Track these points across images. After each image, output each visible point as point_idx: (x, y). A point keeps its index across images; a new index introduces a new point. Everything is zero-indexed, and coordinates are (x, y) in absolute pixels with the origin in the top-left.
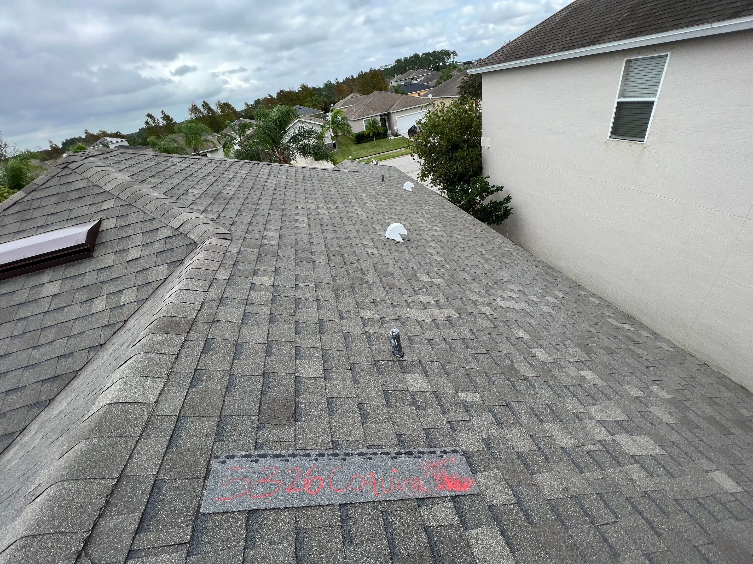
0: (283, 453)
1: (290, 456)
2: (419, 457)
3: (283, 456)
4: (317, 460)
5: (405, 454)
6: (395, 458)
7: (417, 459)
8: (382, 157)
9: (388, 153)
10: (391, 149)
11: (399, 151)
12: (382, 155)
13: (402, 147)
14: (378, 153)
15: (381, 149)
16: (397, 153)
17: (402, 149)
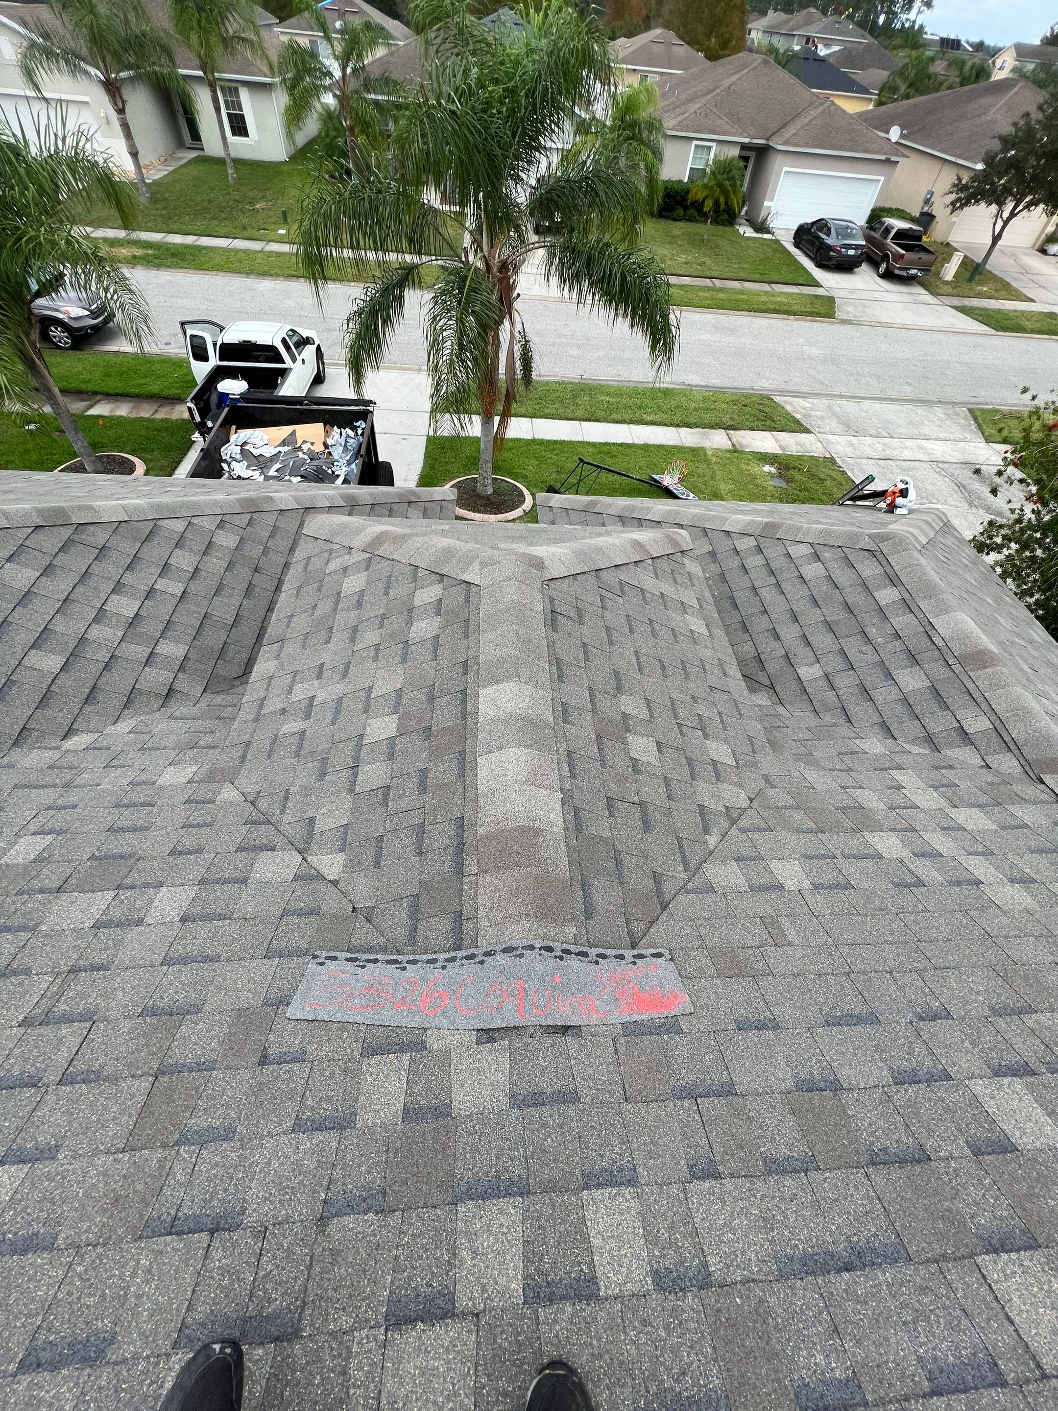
0: (399, 958)
1: (408, 962)
2: (597, 963)
3: (400, 963)
4: (444, 968)
5: (577, 954)
6: (561, 958)
7: (593, 966)
8: (721, 295)
9: (736, 285)
10: (744, 276)
11: (766, 293)
12: (721, 290)
13: (775, 278)
14: (708, 274)
15: (717, 264)
16: (764, 299)
17: (773, 286)
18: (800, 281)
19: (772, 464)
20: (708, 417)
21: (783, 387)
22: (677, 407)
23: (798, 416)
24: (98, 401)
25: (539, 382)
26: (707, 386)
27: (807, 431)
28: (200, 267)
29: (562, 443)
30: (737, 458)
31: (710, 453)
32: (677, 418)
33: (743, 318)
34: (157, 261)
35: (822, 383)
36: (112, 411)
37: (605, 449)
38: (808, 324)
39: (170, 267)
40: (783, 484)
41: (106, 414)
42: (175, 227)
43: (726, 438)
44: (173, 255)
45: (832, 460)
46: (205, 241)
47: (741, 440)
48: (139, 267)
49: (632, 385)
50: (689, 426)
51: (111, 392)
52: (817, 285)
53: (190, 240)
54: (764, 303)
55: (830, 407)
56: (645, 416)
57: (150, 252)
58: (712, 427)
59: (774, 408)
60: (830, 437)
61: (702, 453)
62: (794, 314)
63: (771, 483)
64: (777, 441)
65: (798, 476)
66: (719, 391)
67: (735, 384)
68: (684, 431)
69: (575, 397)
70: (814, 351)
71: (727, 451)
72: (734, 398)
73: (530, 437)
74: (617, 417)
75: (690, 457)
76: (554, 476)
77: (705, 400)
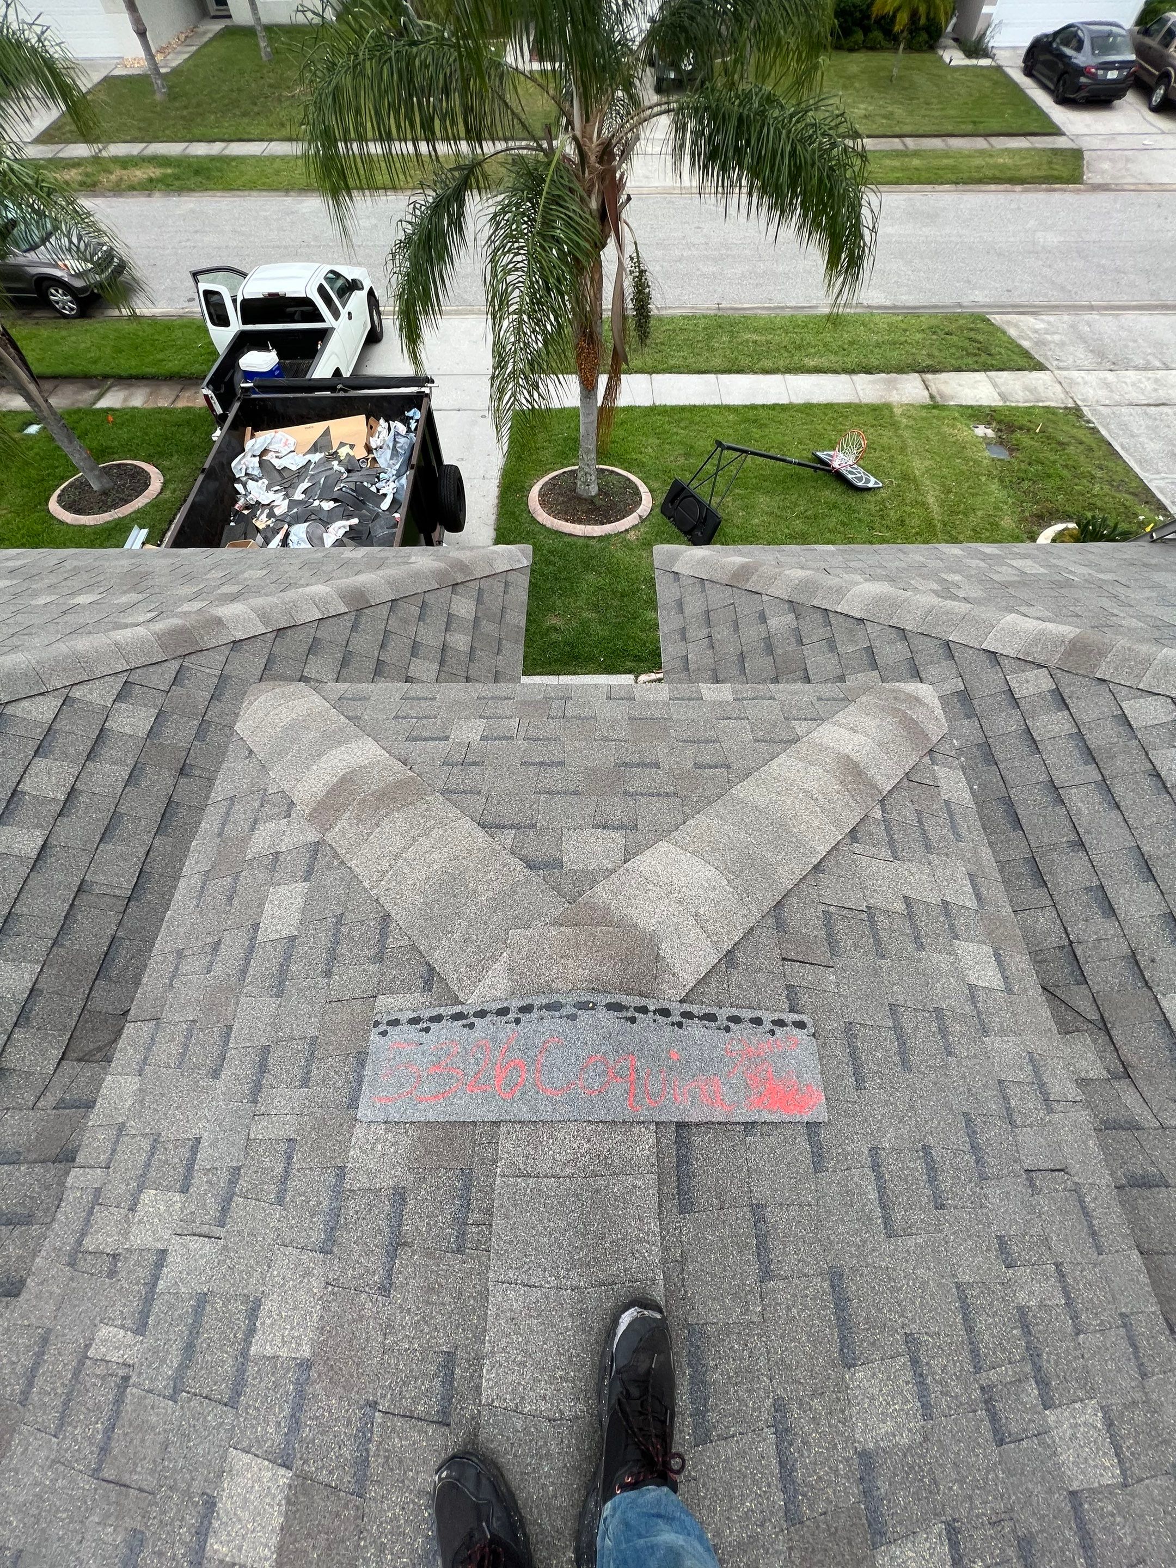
1: (476, 1014)
2: (727, 1029)
3: (466, 1018)
4: (518, 1022)
5: (701, 1018)
6: (680, 1026)
7: (722, 1034)
8: (916, 162)
9: (937, 143)
10: (950, 128)
11: (982, 153)
12: (916, 154)
13: (995, 125)
14: (897, 130)
15: (911, 113)
16: (978, 162)
17: (993, 140)
18: (1032, 128)
19: (988, 424)
20: (895, 356)
21: (1005, 299)
22: (851, 343)
23: (1026, 344)
24: (109, 388)
25: (660, 319)
26: (895, 307)
27: (1040, 367)
28: (229, 187)
29: (693, 409)
30: (938, 418)
31: (898, 411)
32: (851, 361)
33: (947, 196)
34: (177, 183)
35: (1063, 289)
36: (125, 400)
37: (750, 414)
38: (1042, 196)
39: (193, 190)
40: (1004, 455)
41: (117, 405)
42: (197, 132)
43: (921, 386)
44: (197, 172)
45: (1076, 412)
46: (237, 149)
47: (943, 388)
48: (157, 194)
49: (788, 313)
50: (868, 371)
51: (123, 374)
52: (1057, 132)
53: (216, 148)
54: (979, 168)
55: (1073, 326)
56: (806, 360)
57: (169, 171)
58: (901, 370)
59: (991, 334)
60: (1075, 374)
61: (886, 412)
62: (1022, 181)
63: (987, 454)
64: (995, 385)
65: (1026, 440)
66: (912, 313)
67: (934, 301)
68: (861, 379)
69: (710, 337)
70: (1051, 239)
71: (924, 407)
72: (934, 322)
73: (648, 403)
74: (768, 364)
75: (870, 419)
76: (682, 460)
77: (891, 328)
